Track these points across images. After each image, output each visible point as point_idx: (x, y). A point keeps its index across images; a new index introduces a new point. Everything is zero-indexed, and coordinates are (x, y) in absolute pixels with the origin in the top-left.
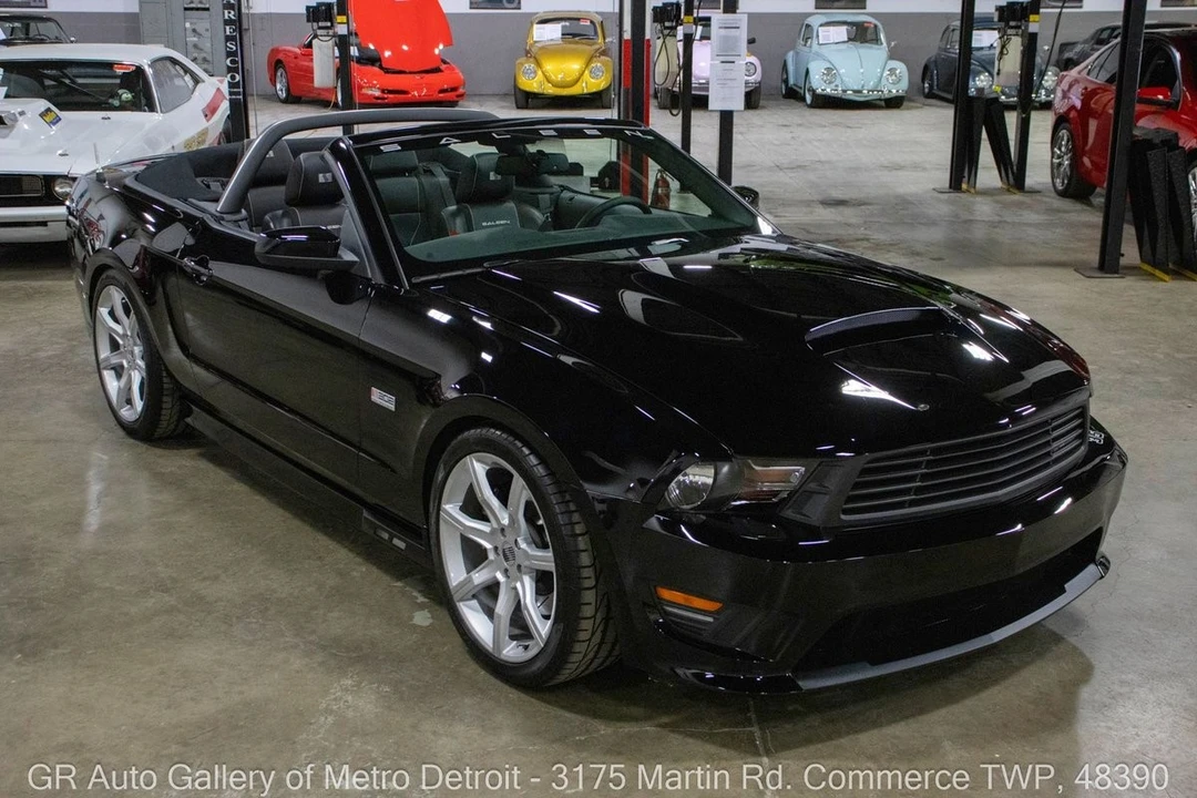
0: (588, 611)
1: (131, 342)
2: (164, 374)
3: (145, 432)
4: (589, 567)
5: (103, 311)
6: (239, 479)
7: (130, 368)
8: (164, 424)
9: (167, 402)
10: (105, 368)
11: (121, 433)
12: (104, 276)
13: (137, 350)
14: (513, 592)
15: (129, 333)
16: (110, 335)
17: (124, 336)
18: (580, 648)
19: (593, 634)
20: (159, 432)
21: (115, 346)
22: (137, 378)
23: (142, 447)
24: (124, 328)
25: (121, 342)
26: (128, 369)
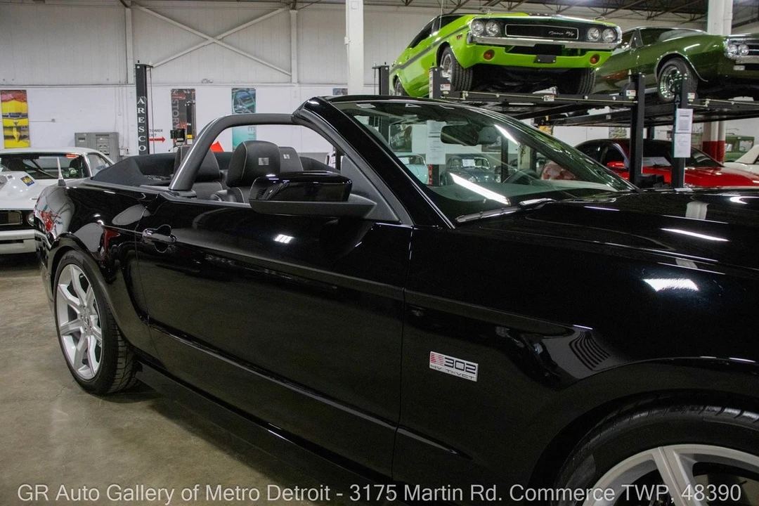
1: (88, 310)
2: (119, 338)
3: (101, 388)
5: (63, 287)
6: (193, 432)
7: (87, 333)
8: (118, 381)
9: (122, 363)
10: (64, 334)
11: (79, 389)
12: (64, 257)
13: (93, 318)
15: (86, 304)
16: (70, 307)
17: (82, 307)
20: (114, 388)
21: (73, 315)
22: (92, 343)
23: (99, 401)
24: (81, 300)
25: (78, 312)
26: (85, 335)
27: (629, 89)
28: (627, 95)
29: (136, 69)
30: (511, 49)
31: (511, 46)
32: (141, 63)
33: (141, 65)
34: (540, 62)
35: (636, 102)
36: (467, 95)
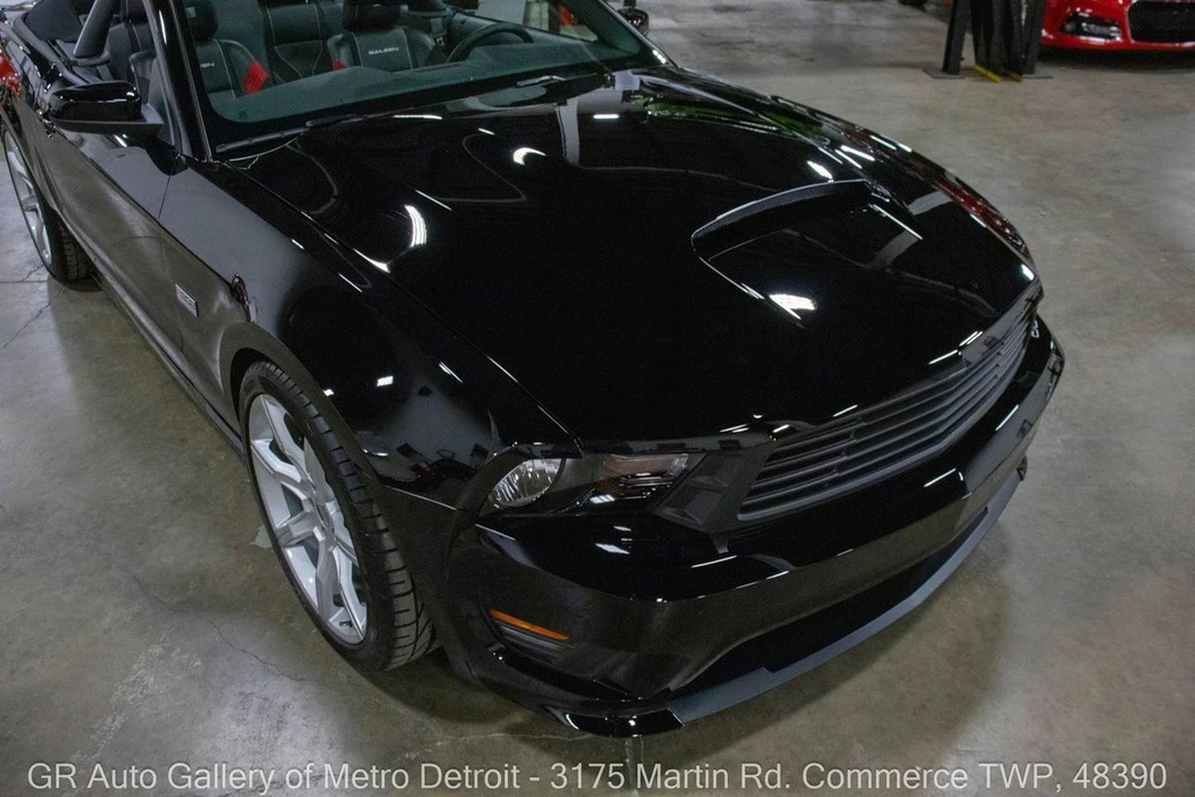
4: (401, 569)
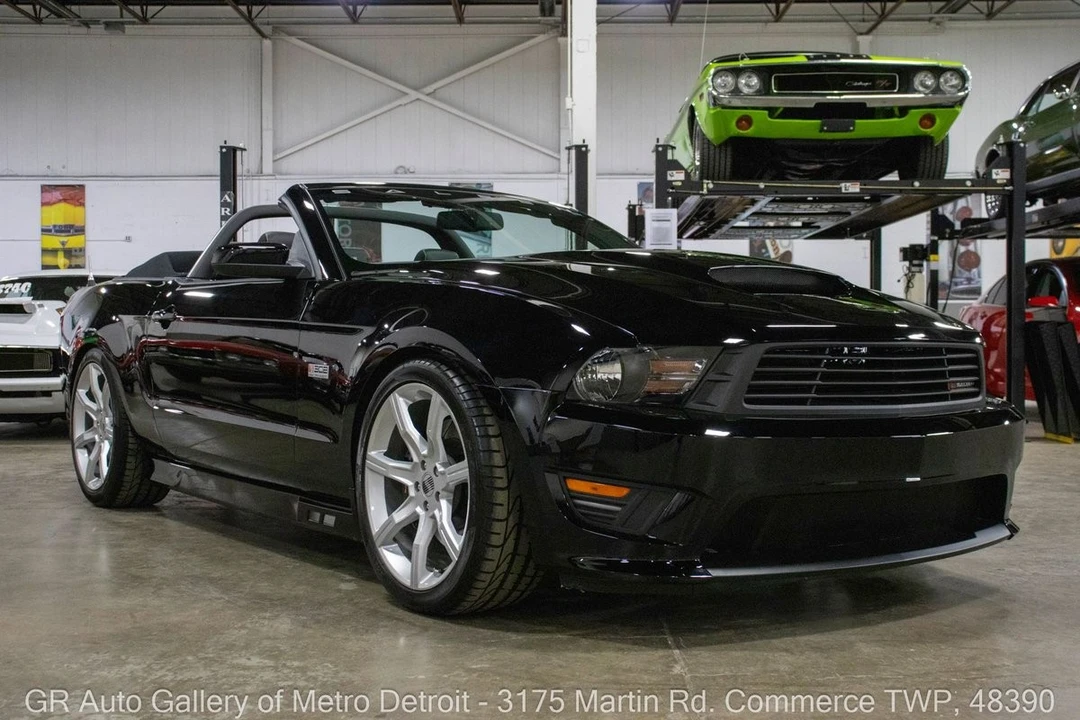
0: (500, 512)
1: (104, 415)
5: (81, 392)
7: (101, 440)
9: (131, 463)
10: (78, 447)
11: (89, 504)
13: (109, 420)
14: (432, 521)
15: (102, 407)
16: (87, 415)
17: (99, 411)
18: (493, 554)
19: (506, 540)
20: (122, 496)
21: (89, 423)
22: (106, 448)
24: (98, 403)
25: (95, 418)
26: (100, 443)
27: (997, 167)
28: (994, 177)
29: (221, 152)
30: (779, 112)
31: (777, 109)
32: (228, 145)
33: (228, 148)
34: (826, 131)
35: (1010, 188)
36: (711, 186)
